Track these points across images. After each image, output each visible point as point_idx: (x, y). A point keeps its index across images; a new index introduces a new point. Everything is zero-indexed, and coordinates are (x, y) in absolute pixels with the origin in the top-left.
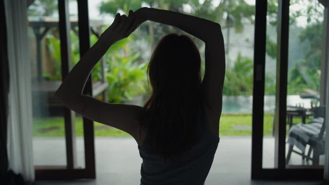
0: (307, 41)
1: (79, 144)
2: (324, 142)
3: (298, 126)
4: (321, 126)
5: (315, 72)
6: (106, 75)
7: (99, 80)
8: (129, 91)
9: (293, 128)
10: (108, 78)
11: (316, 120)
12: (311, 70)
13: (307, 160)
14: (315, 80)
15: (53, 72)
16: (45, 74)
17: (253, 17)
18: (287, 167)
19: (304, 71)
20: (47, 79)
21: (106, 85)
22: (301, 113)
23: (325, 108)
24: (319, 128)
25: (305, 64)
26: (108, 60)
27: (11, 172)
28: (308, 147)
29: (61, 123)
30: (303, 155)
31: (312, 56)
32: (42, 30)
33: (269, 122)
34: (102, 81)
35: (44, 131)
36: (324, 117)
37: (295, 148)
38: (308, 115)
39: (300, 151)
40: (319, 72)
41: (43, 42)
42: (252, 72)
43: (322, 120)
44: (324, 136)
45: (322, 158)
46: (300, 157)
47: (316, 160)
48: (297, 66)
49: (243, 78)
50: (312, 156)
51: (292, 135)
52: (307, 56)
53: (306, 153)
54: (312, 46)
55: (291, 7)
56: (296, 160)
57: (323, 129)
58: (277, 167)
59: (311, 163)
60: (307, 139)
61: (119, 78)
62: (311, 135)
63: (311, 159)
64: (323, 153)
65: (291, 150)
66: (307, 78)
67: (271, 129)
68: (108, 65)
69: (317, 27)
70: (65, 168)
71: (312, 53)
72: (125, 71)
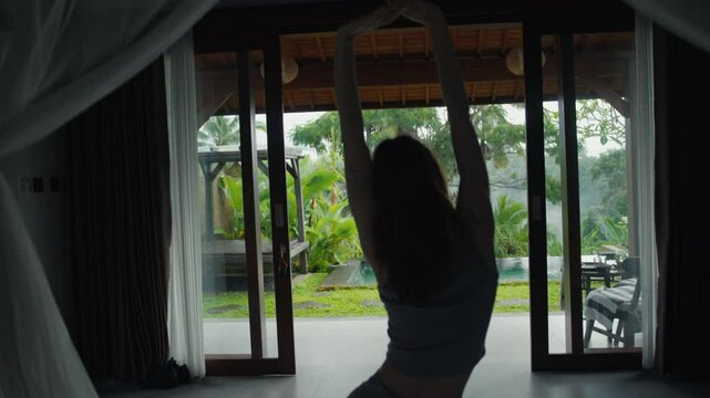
0: (603, 177)
1: (270, 327)
2: (639, 312)
3: (599, 291)
4: (633, 289)
5: (617, 220)
6: (306, 229)
7: (295, 236)
8: (339, 254)
9: (592, 293)
10: (308, 233)
11: (624, 281)
12: (612, 220)
13: (616, 342)
14: (617, 230)
15: (229, 227)
16: (218, 231)
17: (523, 146)
18: (585, 351)
19: (601, 220)
20: (220, 237)
21: (306, 244)
22: (602, 271)
23: (638, 260)
24: (630, 292)
25: (602, 212)
26: (308, 209)
27: (173, 362)
28: (616, 321)
29: (243, 300)
30: (608, 333)
31: (612, 198)
32: (214, 166)
33: (554, 292)
34: (301, 240)
35: (217, 311)
36: (637, 275)
37: (597, 324)
38: (613, 275)
39: (605, 329)
40: (625, 219)
41: (215, 183)
42: (525, 221)
43: (634, 280)
44: (640, 303)
45: (638, 337)
46: (605, 338)
47: (629, 340)
48: (590, 214)
49: (511, 234)
50: (622, 335)
51: (591, 303)
52: (605, 200)
53: (614, 332)
54: (612, 184)
55: (578, 123)
56: (598, 341)
57: (636, 294)
58: (570, 351)
59: (621, 345)
60: (613, 309)
61: (324, 234)
62: (619, 303)
63: (622, 340)
64: (639, 330)
65: (591, 327)
66: (607, 230)
67: (558, 303)
68: (308, 216)
69: (616, 155)
70: (250, 357)
71: (611, 194)
72: (334, 224)
